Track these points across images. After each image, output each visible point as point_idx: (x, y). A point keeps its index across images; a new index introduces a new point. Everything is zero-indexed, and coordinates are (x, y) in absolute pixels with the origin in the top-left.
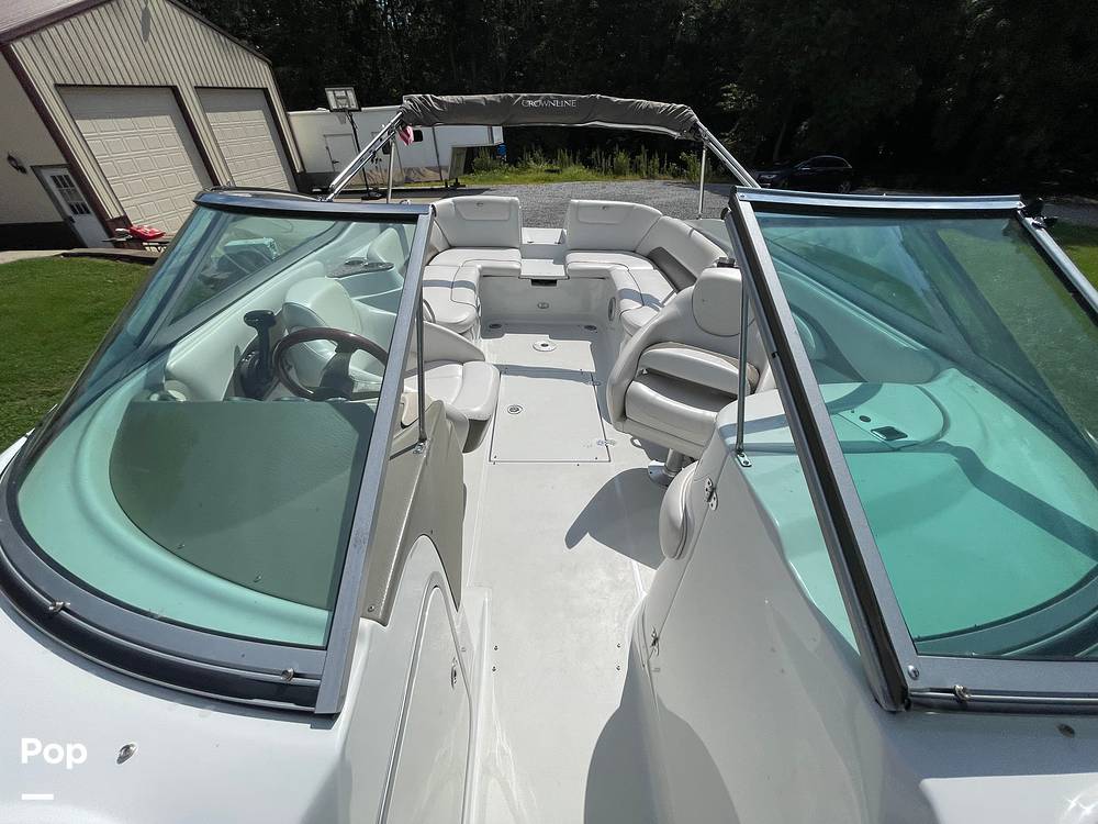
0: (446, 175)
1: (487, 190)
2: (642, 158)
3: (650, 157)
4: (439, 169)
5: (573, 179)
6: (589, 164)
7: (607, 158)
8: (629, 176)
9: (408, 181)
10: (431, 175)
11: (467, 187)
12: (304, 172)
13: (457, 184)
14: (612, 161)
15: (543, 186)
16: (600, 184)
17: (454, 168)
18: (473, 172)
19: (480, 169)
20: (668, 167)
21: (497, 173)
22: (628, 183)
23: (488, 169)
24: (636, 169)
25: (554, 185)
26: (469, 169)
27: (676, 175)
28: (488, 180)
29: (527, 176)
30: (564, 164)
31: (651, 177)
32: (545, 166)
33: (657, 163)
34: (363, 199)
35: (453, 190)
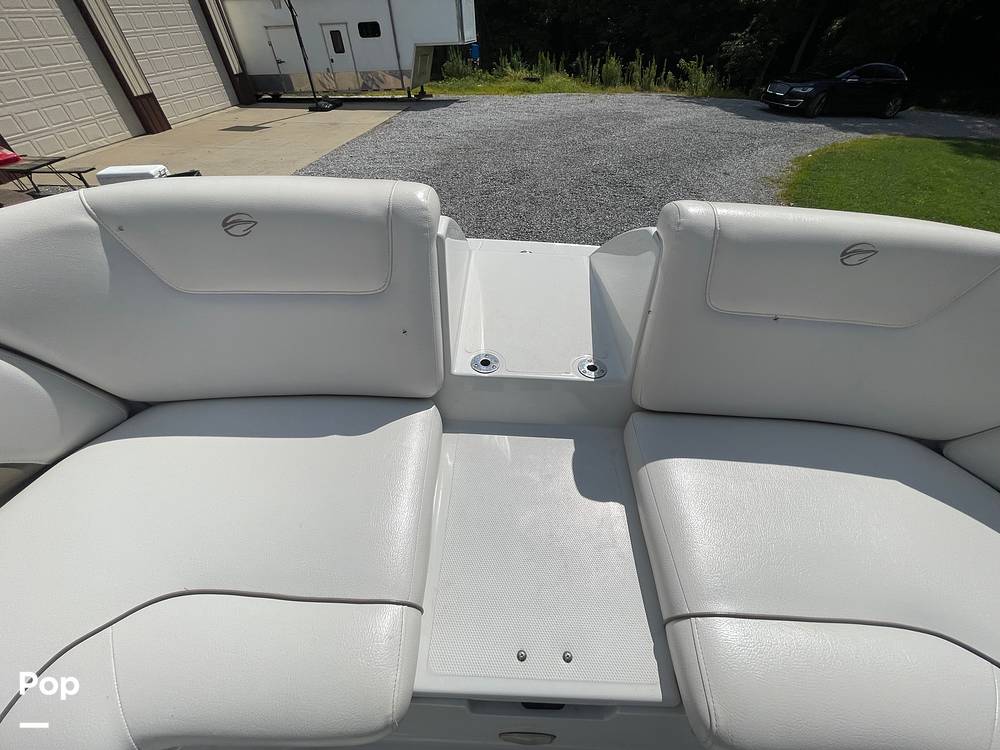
0: (408, 82)
1: (456, 101)
2: (636, 65)
3: (645, 65)
4: (400, 74)
5: (556, 89)
6: (574, 72)
7: (594, 64)
8: (621, 88)
9: (365, 89)
10: (392, 82)
11: (434, 97)
12: (243, 74)
13: (422, 93)
14: (601, 66)
15: (521, 98)
16: (587, 96)
17: (418, 75)
18: (442, 79)
19: (450, 75)
20: (665, 78)
21: (471, 81)
22: (619, 96)
23: (460, 75)
24: (628, 79)
25: (534, 97)
26: (437, 74)
27: (674, 87)
28: (459, 90)
29: (503, 85)
30: (545, 71)
31: (646, 89)
32: (523, 73)
33: (653, 72)
34: (312, 110)
35: (418, 102)
